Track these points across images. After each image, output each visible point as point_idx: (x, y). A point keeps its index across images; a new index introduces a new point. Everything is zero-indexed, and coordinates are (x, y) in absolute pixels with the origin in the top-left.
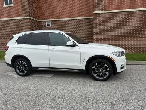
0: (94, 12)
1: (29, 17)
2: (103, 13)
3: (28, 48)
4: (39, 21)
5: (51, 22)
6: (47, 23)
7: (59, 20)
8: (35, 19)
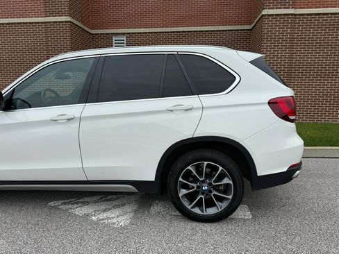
0: (265, 12)
1: (68, 19)
2: (288, 15)
4: (93, 34)
5: (128, 35)
6: (114, 39)
7: (152, 33)
8: (82, 26)
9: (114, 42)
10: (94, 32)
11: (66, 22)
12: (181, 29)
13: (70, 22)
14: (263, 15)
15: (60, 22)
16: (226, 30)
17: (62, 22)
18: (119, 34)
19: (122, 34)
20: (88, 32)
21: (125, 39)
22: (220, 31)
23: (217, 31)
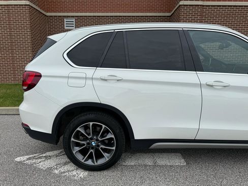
0: (181, 3)
1: (28, 3)
2: (198, 5)
3: (124, 79)
4: (48, 16)
5: (77, 18)
6: (65, 20)
7: (95, 16)
8: (39, 9)
9: (65, 23)
10: (48, 14)
11: (25, 5)
12: (118, 14)
13: (29, 5)
14: (180, 5)
15: (20, 5)
16: (152, 16)
17: (22, 5)
18: (69, 16)
19: (72, 16)
20: (43, 14)
21: (74, 21)
22: (148, 16)
23: (145, 16)
